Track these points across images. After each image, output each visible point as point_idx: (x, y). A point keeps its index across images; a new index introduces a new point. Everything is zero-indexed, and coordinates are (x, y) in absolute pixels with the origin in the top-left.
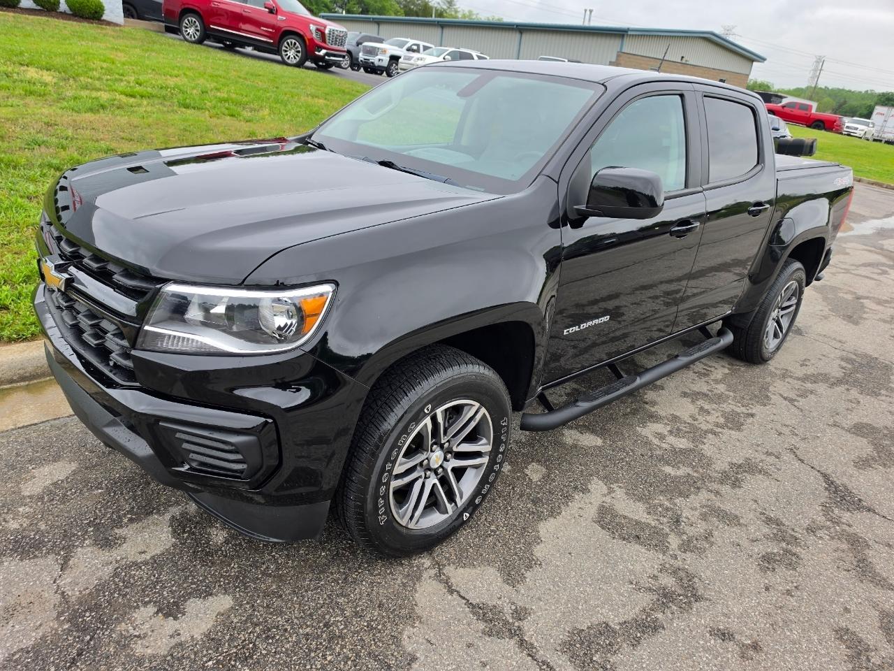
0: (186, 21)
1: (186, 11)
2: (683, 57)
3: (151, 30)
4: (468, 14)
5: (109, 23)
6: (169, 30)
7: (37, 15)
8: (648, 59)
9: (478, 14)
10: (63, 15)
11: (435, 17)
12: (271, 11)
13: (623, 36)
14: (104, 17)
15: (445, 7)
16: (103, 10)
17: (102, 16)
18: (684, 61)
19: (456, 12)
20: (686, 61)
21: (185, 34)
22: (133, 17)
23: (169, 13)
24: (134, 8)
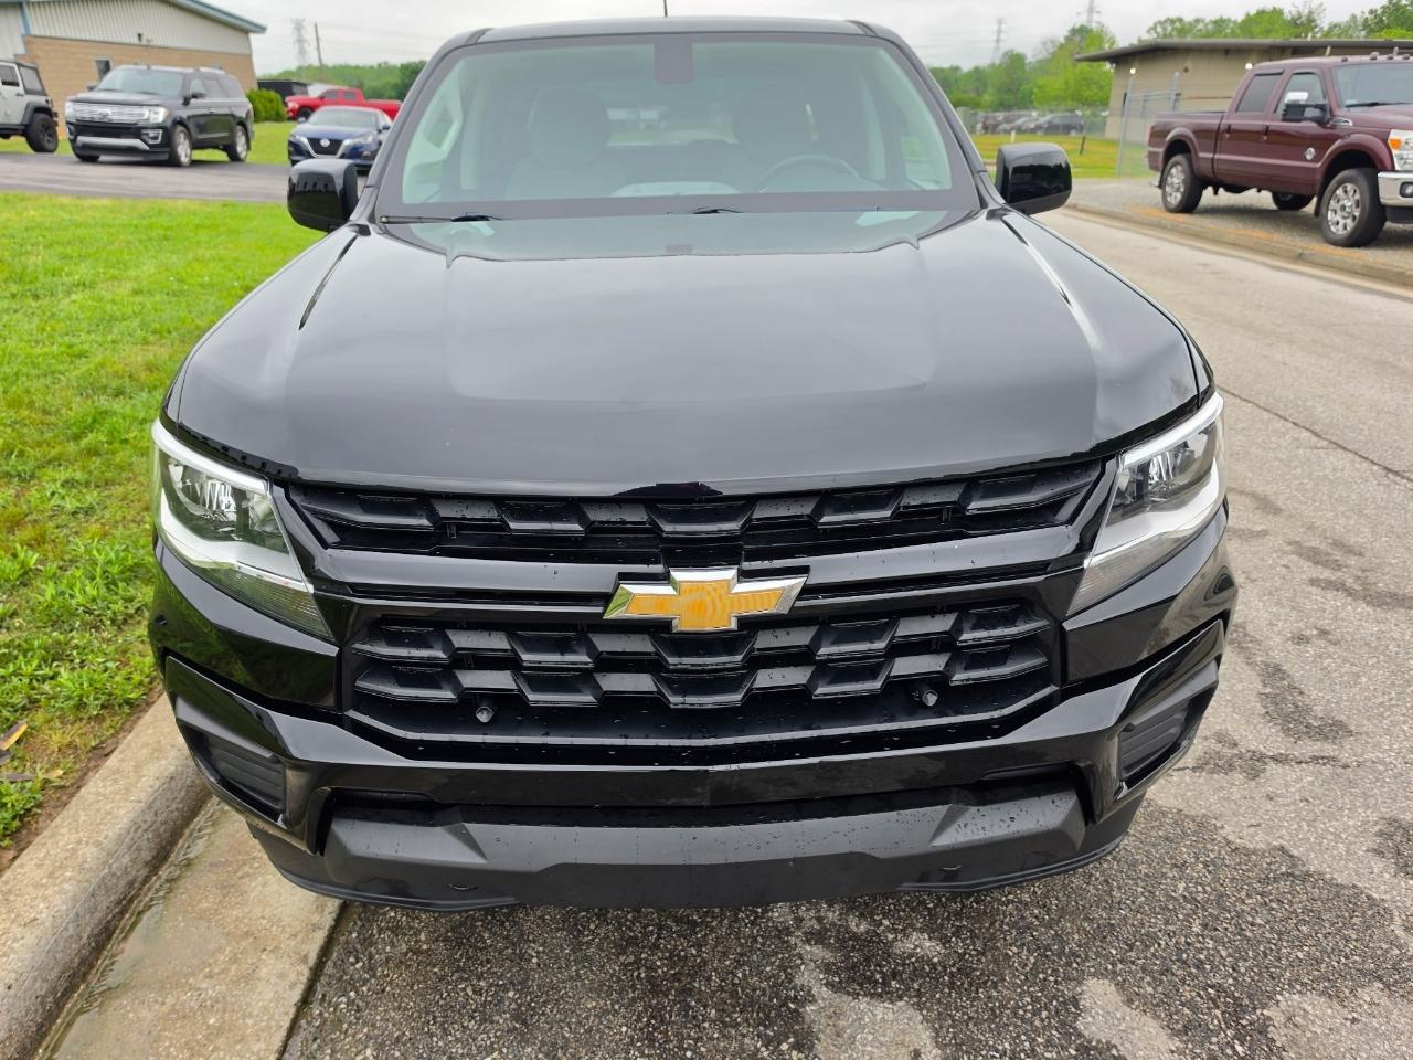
2: (140, 36)
8: (86, 44)
20: (148, 41)
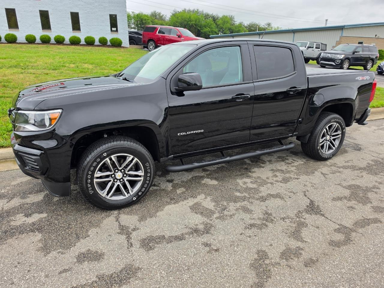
0: (150, 44)
1: (150, 40)
2: (376, 35)
3: (138, 48)
4: (277, 28)
5: (123, 47)
6: (144, 47)
7: (99, 47)
9: (281, 28)
10: (109, 46)
11: (258, 31)
12: (179, 37)
13: (343, 29)
14: (122, 45)
15: (267, 27)
16: (122, 43)
17: (121, 45)
18: (377, 37)
19: (272, 28)
20: (378, 37)
21: (149, 48)
22: (135, 45)
23: (144, 41)
24: (135, 41)
